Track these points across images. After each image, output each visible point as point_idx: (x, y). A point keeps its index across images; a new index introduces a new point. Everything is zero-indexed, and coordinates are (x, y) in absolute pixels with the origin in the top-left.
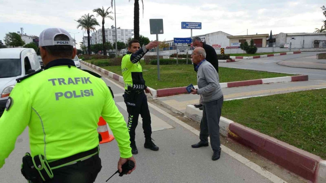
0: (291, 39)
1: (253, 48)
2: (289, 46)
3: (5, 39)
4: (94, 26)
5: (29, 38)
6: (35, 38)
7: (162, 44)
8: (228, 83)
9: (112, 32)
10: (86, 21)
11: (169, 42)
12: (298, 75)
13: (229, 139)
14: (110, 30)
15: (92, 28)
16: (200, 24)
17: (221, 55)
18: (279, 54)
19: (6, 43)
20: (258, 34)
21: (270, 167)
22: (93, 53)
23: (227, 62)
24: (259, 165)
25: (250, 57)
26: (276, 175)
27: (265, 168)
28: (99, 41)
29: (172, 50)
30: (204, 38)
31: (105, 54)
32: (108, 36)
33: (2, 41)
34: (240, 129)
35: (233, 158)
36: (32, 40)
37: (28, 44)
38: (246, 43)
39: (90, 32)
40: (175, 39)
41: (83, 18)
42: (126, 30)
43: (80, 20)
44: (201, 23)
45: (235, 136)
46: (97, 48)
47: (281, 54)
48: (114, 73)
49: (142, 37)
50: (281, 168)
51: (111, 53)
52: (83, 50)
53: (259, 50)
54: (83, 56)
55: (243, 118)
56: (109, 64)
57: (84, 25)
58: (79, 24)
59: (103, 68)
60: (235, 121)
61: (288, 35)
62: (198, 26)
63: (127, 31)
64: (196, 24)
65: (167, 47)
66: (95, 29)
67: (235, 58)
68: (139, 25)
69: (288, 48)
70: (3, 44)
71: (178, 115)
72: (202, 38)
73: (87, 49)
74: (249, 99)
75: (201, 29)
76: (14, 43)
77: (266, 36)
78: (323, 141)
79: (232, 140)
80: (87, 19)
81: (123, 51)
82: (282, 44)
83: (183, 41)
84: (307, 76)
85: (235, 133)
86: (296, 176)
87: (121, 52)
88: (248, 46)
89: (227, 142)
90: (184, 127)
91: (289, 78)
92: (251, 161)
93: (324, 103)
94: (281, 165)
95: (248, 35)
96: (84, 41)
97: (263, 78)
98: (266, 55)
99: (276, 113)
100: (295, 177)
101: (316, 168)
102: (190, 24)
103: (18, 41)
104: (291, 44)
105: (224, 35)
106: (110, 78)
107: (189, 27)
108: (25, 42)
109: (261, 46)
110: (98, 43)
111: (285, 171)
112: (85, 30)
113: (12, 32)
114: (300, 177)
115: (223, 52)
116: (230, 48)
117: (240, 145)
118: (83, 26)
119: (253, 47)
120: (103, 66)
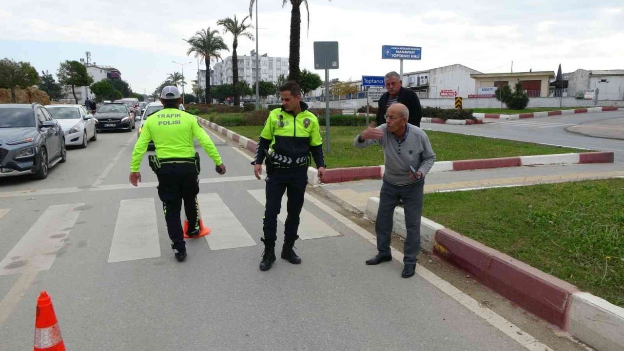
0: (599, 82)
1: (521, 99)
2: (595, 95)
3: (58, 72)
4: (218, 51)
5: (101, 72)
6: (112, 71)
7: (344, 86)
8: (454, 161)
9: (251, 63)
10: (203, 41)
11: (357, 84)
12: (594, 151)
13: (434, 257)
14: (248, 58)
15: (214, 55)
16: (418, 49)
17: (456, 111)
18: (573, 110)
19: (61, 79)
20: (532, 71)
21: (495, 303)
22: (215, 101)
23: (467, 123)
24: (476, 299)
25: (513, 116)
26: (501, 315)
27: (485, 303)
28: (227, 78)
29: (363, 99)
30: (426, 77)
31: (237, 103)
32: (245, 69)
33: (53, 76)
34: (453, 240)
35: (434, 287)
36: (106, 76)
37: (99, 82)
38: (507, 88)
39: (211, 62)
40: (364, 77)
41: (199, 36)
42: (277, 58)
43: (193, 40)
44: (420, 48)
45: (444, 252)
46: (223, 92)
47: (576, 112)
48: (249, 138)
49: (308, 73)
50: (513, 305)
51: (250, 102)
52: (197, 95)
53: (533, 102)
54: (197, 107)
55: (463, 222)
56: (241, 122)
57: (200, 49)
58: (191, 47)
59: (230, 130)
60: (446, 226)
61: (593, 73)
62: (414, 55)
63: (280, 61)
64: (411, 51)
65: (353, 93)
66: (220, 57)
67: (484, 117)
68: (300, 52)
69: (591, 99)
70: (54, 81)
71: (354, 215)
72: (422, 77)
73: (204, 93)
74: (484, 190)
75: (420, 58)
76: (74, 79)
77: (550, 75)
78: (592, 263)
79: (438, 258)
80: (205, 38)
81: (270, 100)
82: (580, 92)
83: (380, 82)
84: (613, 153)
85: (445, 247)
86: (536, 318)
87: (267, 100)
88: (510, 93)
89: (430, 261)
90: (359, 235)
91: (575, 157)
92: (464, 292)
93: (621, 202)
94: (513, 301)
95: (513, 73)
96: (200, 79)
97: (523, 155)
98: (546, 113)
99: (524, 214)
100: (533, 320)
101: (567, 303)
102: (399, 50)
103: (80, 76)
104: (597, 92)
105: (466, 71)
106: (242, 147)
107: (397, 55)
108: (93, 78)
109: (537, 95)
110: (225, 82)
111: (519, 310)
112: (201, 58)
113: (71, 60)
114: (541, 321)
115: (459, 105)
116: (476, 98)
117: (452, 267)
118: (198, 51)
119: (521, 97)
120: (232, 126)
